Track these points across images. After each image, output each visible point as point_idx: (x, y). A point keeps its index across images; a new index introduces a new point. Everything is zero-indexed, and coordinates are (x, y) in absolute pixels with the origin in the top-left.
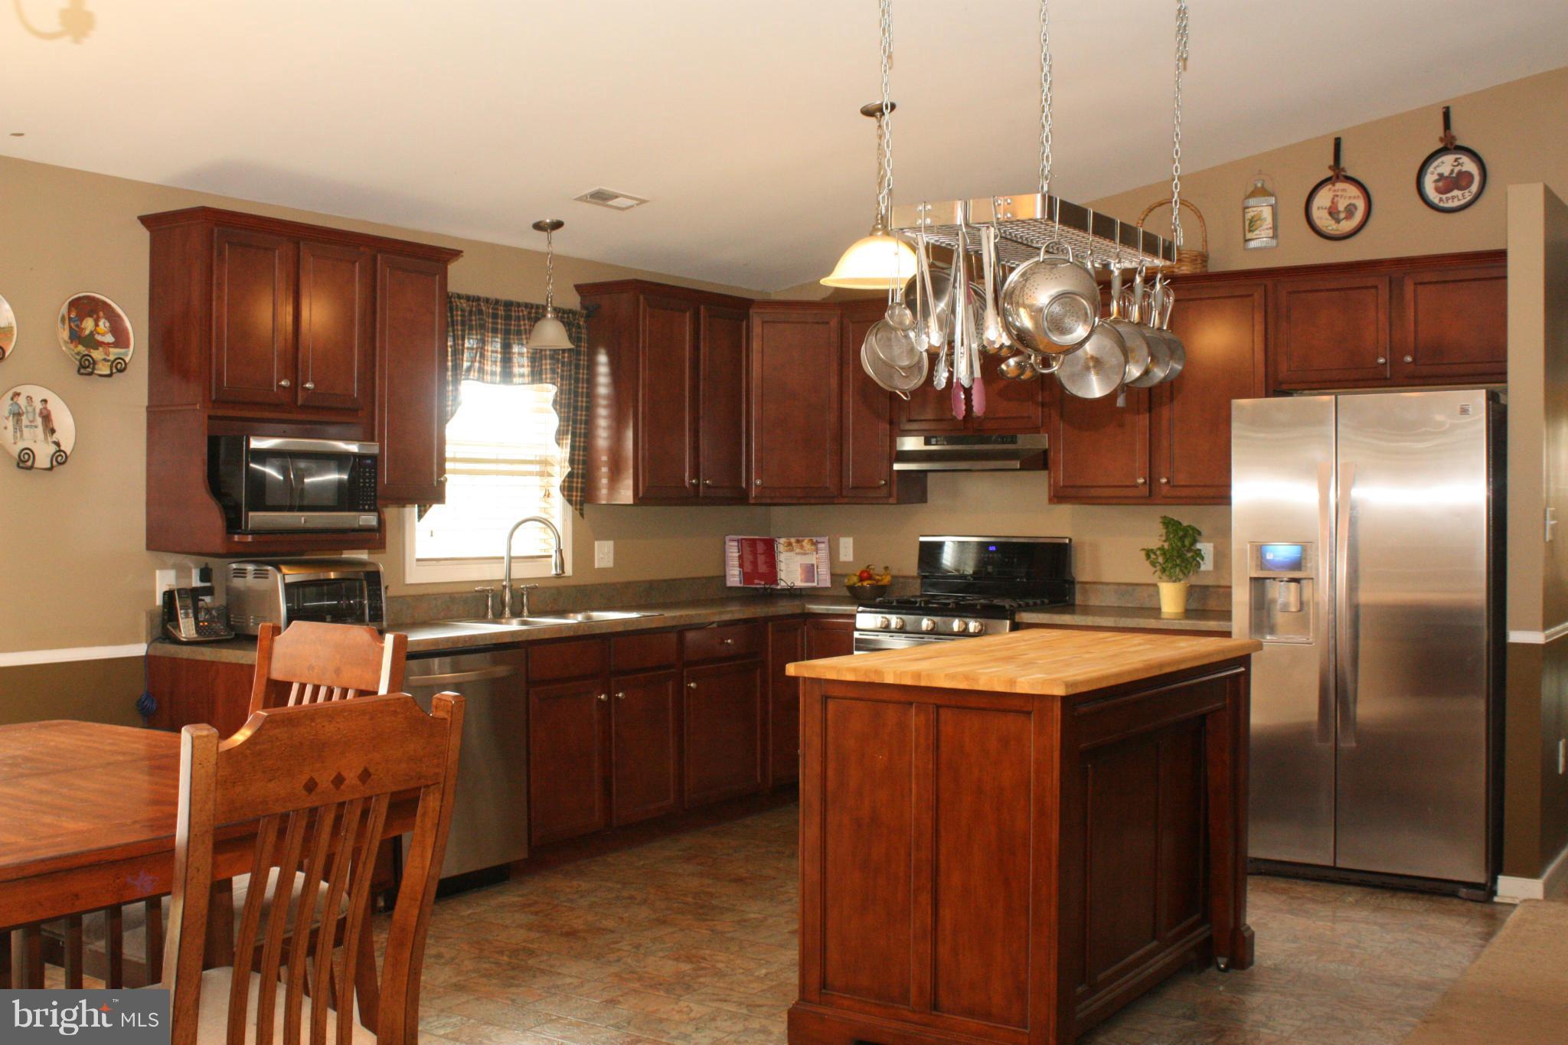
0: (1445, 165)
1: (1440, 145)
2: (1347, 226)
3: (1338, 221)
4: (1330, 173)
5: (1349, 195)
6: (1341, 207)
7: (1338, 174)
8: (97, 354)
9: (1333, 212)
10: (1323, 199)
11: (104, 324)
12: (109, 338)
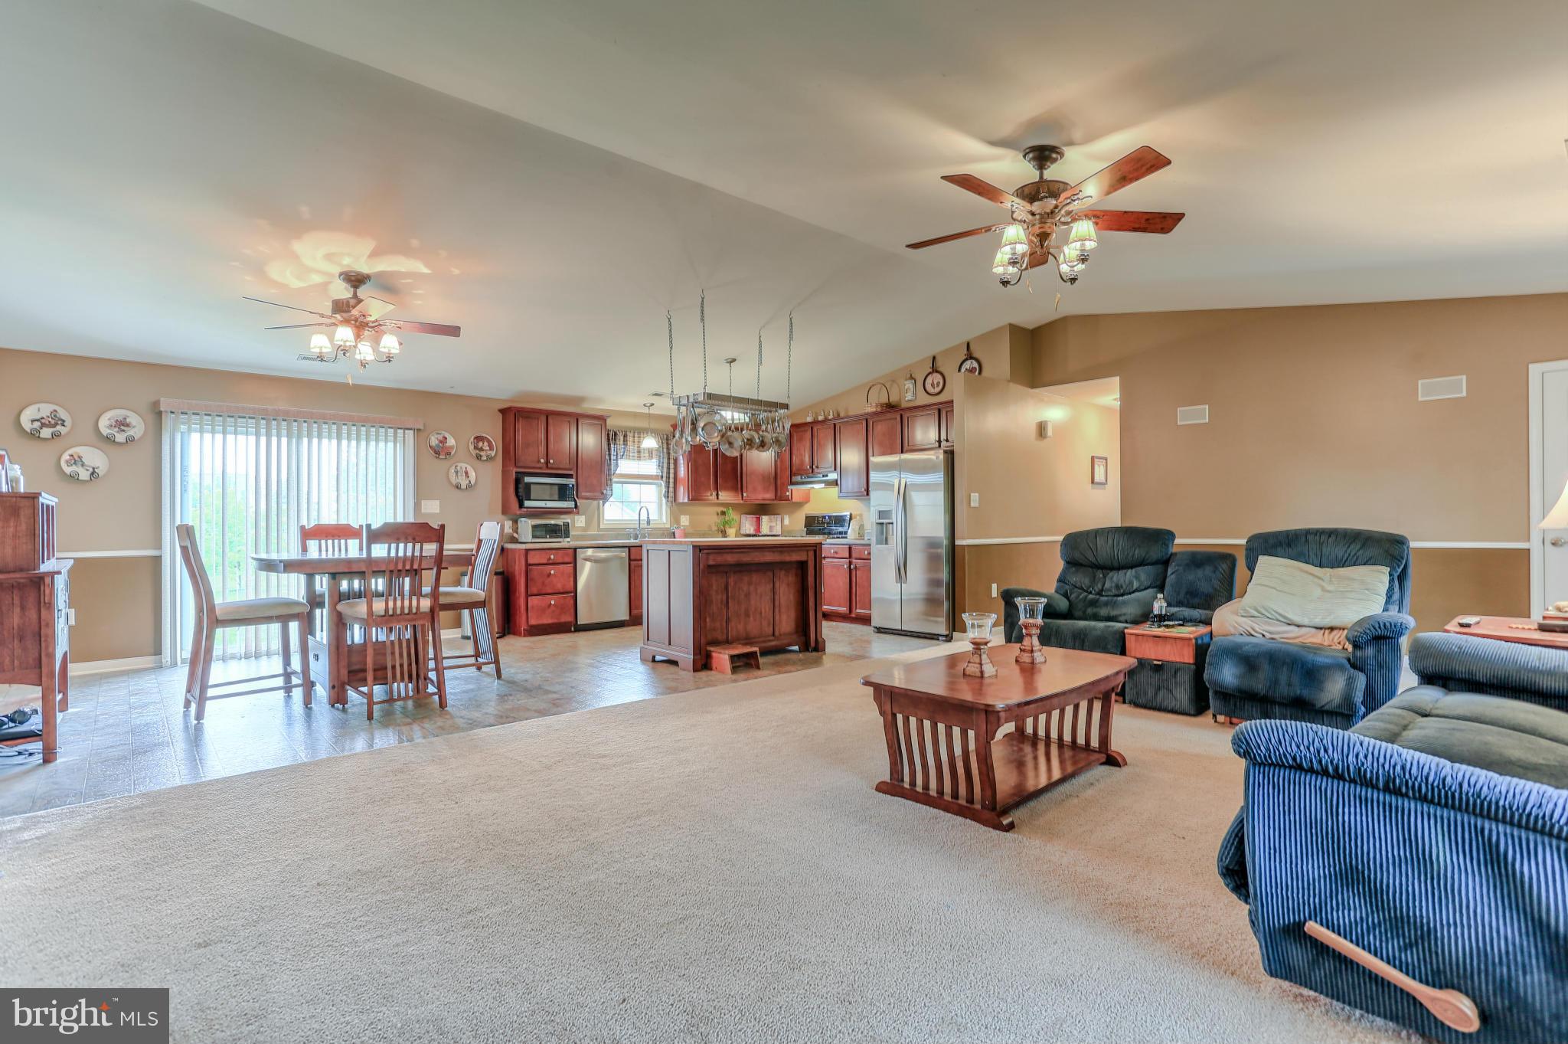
0: (968, 365)
1: (965, 357)
2: (937, 390)
3: (934, 388)
4: (931, 370)
5: (937, 378)
6: (935, 383)
7: (935, 370)
8: (482, 453)
9: (933, 385)
10: (929, 381)
11: (486, 444)
12: (488, 448)
